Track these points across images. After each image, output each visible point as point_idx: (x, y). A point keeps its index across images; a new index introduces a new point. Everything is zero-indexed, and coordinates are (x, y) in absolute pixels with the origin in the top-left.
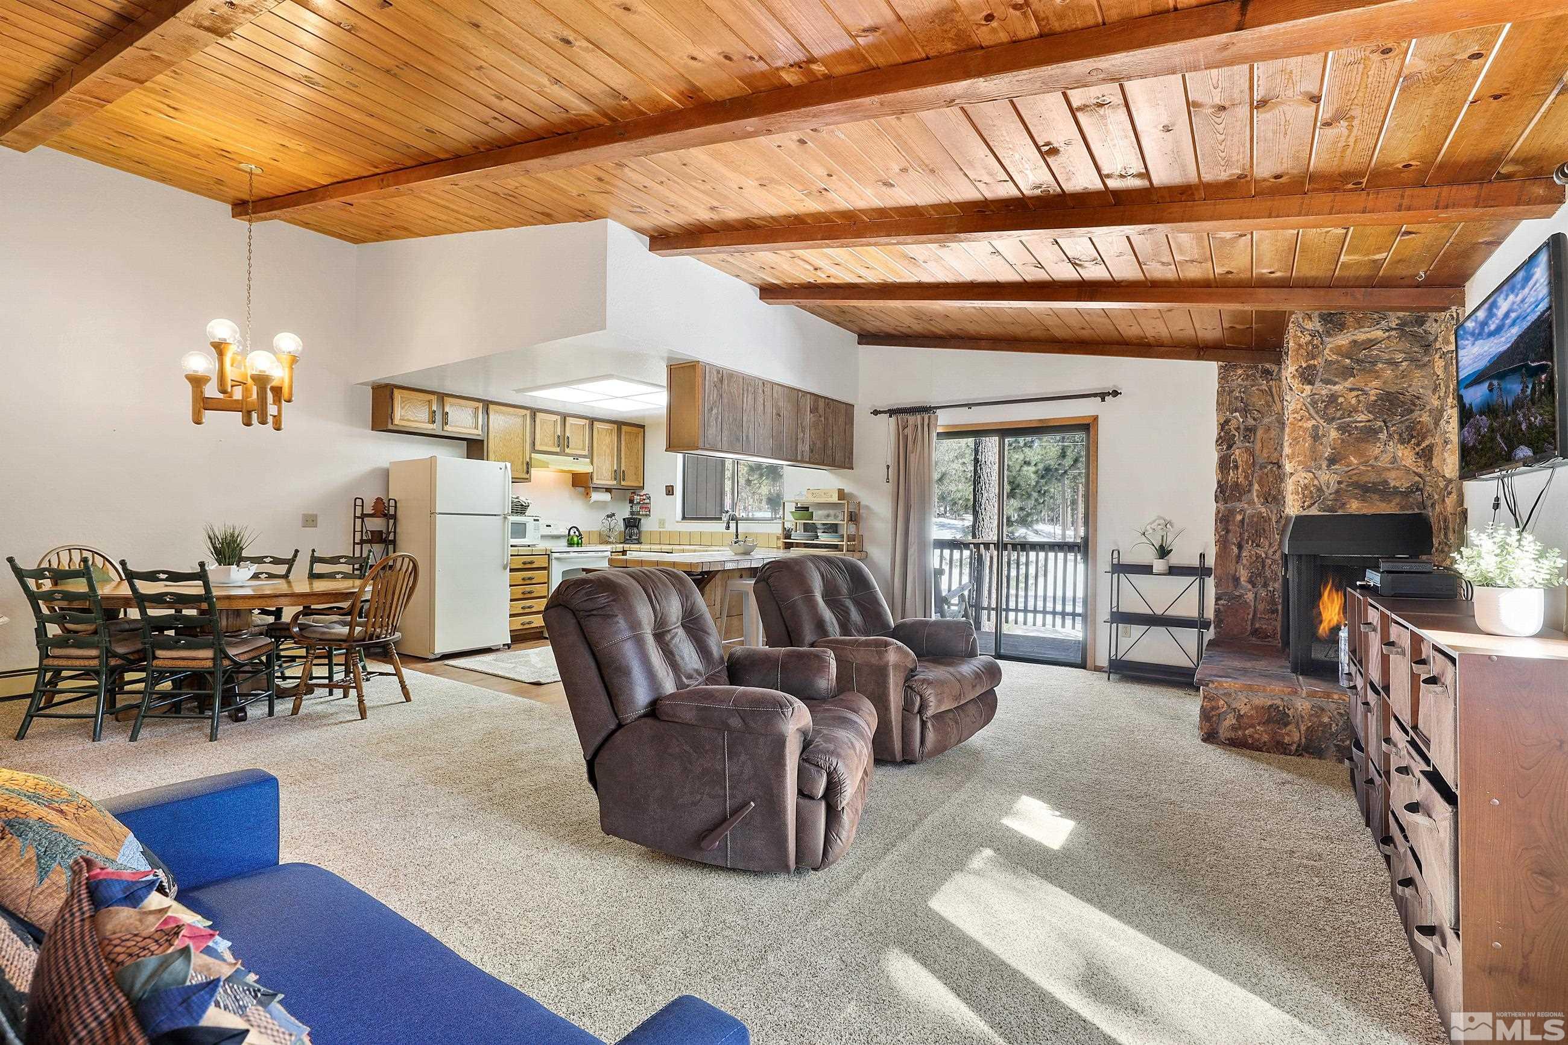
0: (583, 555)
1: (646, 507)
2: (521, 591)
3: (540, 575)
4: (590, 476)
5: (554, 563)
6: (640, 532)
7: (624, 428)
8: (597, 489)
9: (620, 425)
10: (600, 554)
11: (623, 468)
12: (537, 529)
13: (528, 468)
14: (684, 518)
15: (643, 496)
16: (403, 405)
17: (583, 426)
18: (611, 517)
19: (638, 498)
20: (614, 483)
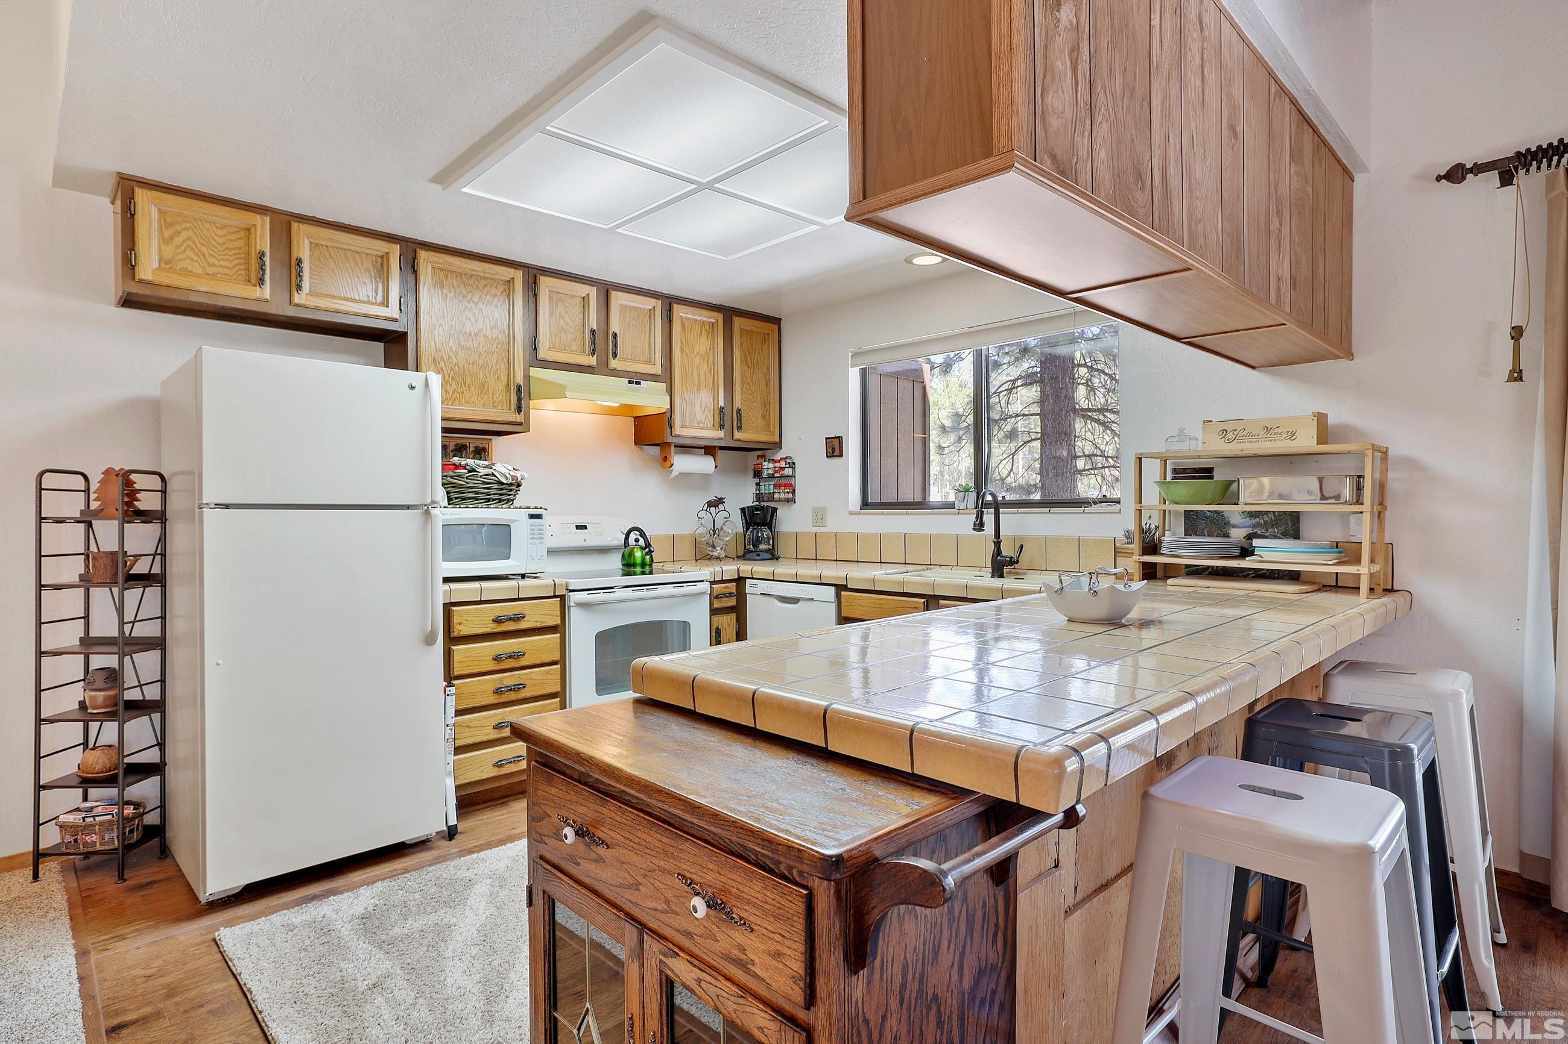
0: (645, 593)
1: (787, 484)
2: (492, 687)
3: (543, 646)
4: (666, 419)
5: (575, 616)
6: (774, 537)
7: (738, 322)
8: (686, 448)
9: (729, 313)
10: (685, 589)
11: (738, 404)
12: (537, 536)
13: (519, 400)
14: (865, 504)
15: (779, 461)
16: (167, 233)
17: (650, 313)
18: (716, 506)
19: (772, 465)
20: (720, 434)
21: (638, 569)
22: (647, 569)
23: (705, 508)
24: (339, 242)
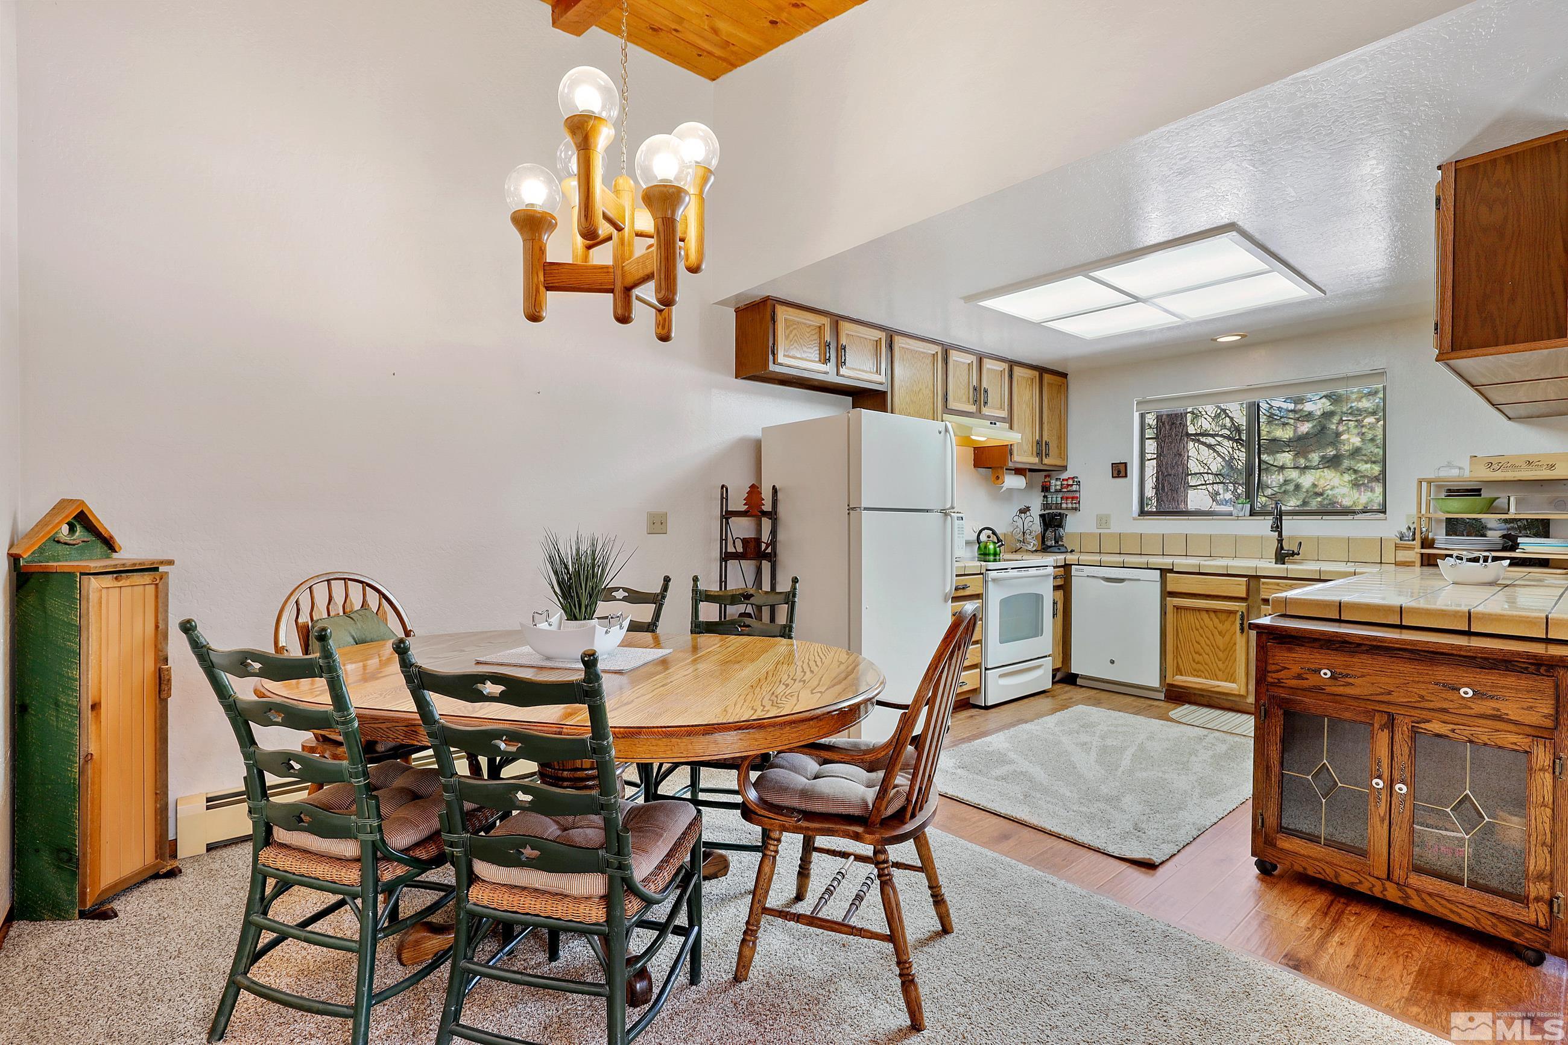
1: (1071, 494)
4: (1006, 450)
5: (991, 586)
6: (1066, 535)
7: (1046, 377)
8: (1011, 470)
9: (1044, 372)
14: (1143, 513)
15: (1067, 480)
16: (788, 332)
17: (1001, 373)
18: (1025, 513)
19: (1059, 483)
20: (1036, 460)
21: (992, 558)
22: (998, 557)
23: (1018, 515)
24: (859, 333)
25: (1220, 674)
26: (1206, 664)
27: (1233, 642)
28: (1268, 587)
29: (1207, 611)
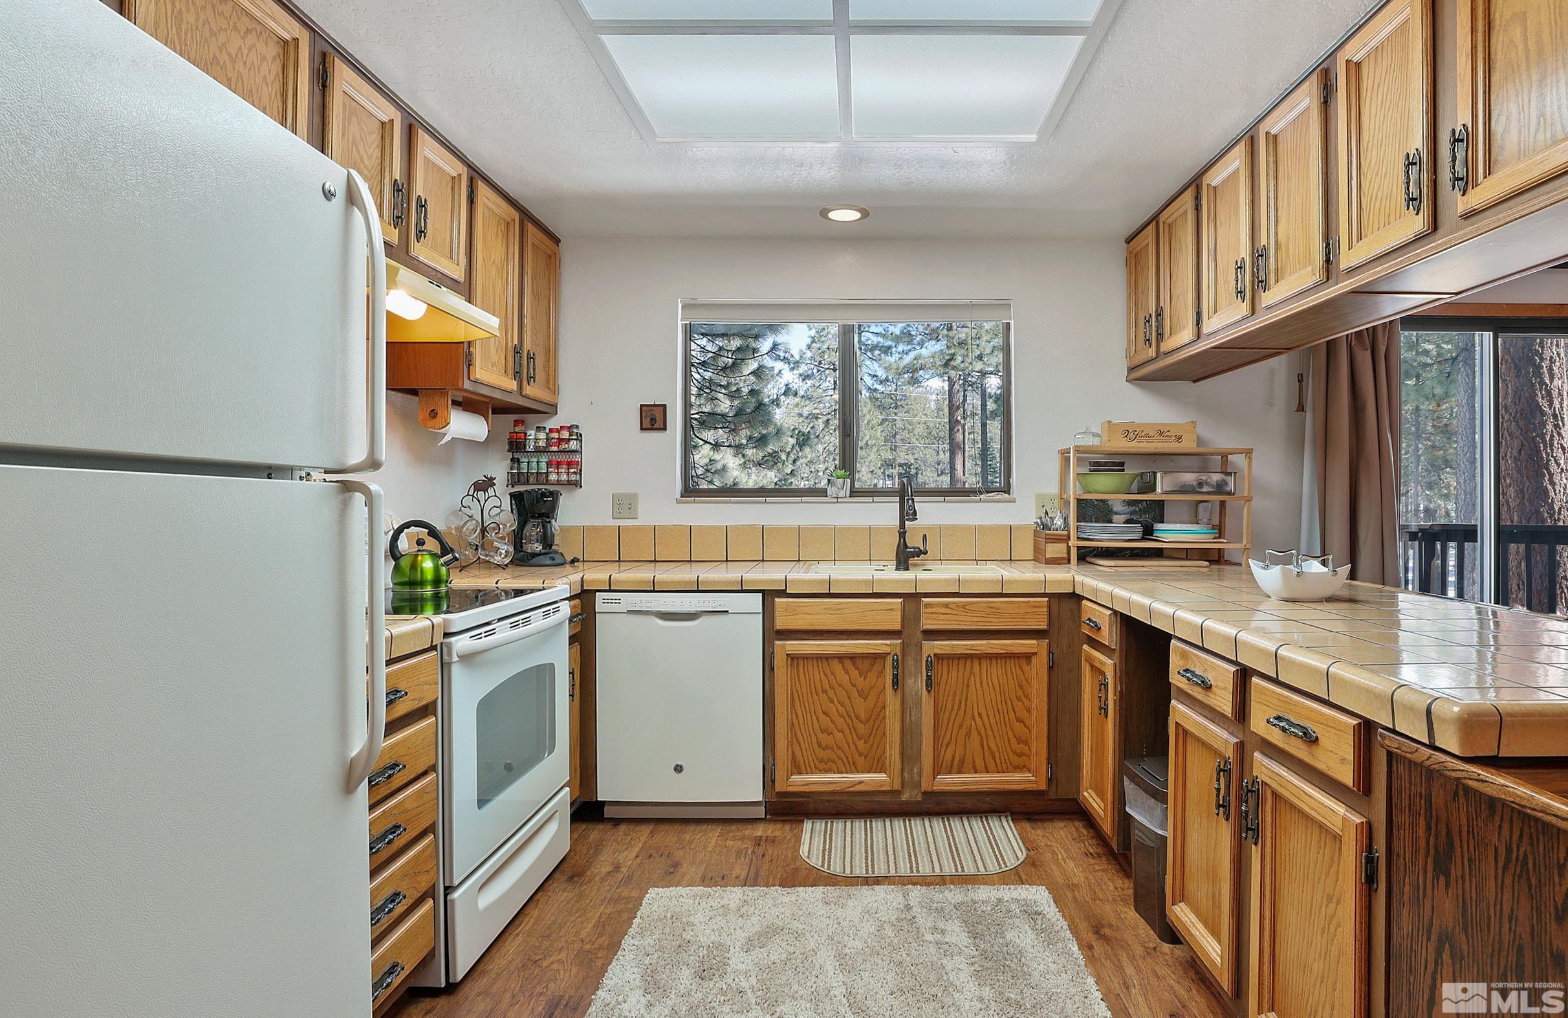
1: (569, 461)
5: (457, 679)
7: (529, 231)
9: (523, 215)
11: (527, 339)
14: (686, 491)
15: (558, 431)
17: (453, 183)
18: (485, 490)
19: (542, 436)
20: (513, 385)
23: (471, 493)
25: (860, 761)
26: (839, 748)
27: (880, 704)
28: (934, 610)
29: (840, 658)
